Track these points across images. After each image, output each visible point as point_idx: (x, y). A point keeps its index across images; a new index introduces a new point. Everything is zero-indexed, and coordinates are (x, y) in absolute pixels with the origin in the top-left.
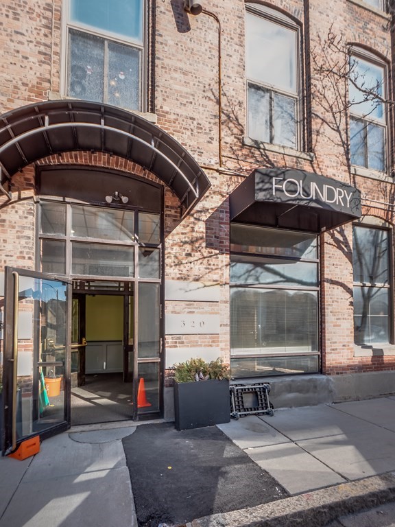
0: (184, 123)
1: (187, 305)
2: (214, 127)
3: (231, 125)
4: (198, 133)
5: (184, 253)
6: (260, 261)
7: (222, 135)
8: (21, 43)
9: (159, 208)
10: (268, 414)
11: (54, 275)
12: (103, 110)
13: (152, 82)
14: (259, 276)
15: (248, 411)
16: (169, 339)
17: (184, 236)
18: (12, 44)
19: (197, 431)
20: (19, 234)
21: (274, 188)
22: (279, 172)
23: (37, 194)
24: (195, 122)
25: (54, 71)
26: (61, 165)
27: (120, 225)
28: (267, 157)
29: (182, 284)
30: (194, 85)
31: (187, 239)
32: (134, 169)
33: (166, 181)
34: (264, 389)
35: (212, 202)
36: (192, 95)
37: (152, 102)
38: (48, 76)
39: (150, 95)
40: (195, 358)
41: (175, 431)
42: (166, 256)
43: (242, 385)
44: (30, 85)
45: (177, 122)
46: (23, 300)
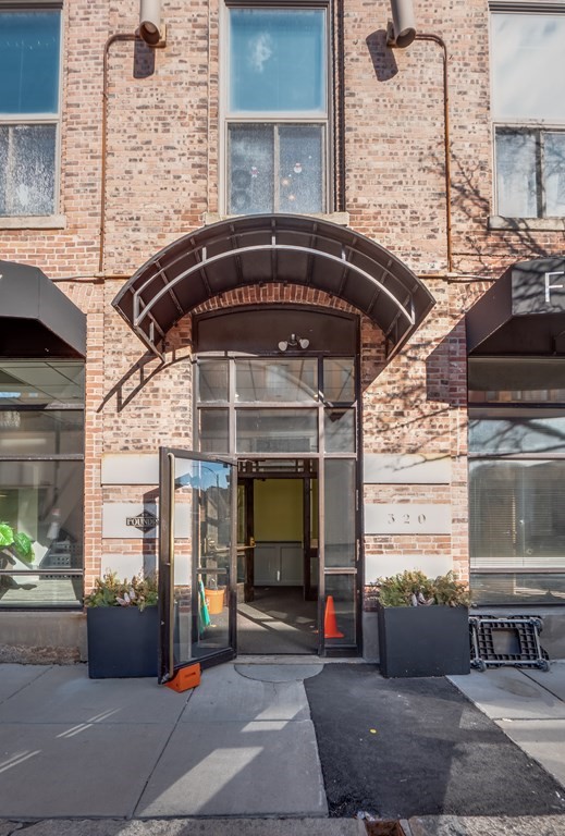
0: (390, 216)
1: (397, 490)
2: (437, 211)
3: (467, 202)
4: (413, 226)
5: (392, 412)
6: (521, 416)
7: (452, 221)
8: (172, 160)
9: (352, 349)
10: (537, 667)
11: (215, 455)
12: (274, 224)
13: (340, 166)
14: (521, 440)
15: (501, 659)
16: (369, 542)
17: (391, 386)
18: (162, 164)
19: (414, 681)
20: (174, 405)
21: (547, 290)
22: (557, 262)
23: (193, 351)
24: (408, 211)
25: (211, 185)
26: (223, 309)
27: (297, 380)
28: (532, 241)
29: (390, 458)
30: (405, 154)
31: (396, 391)
32: (316, 298)
33: (363, 308)
34: (531, 626)
35: (436, 329)
36: (403, 170)
37: (340, 196)
38: (203, 194)
39: (338, 187)
40: (411, 570)
41: (380, 678)
42: (364, 419)
43: (490, 617)
44: (183, 212)
45: (379, 217)
46: (180, 489)
